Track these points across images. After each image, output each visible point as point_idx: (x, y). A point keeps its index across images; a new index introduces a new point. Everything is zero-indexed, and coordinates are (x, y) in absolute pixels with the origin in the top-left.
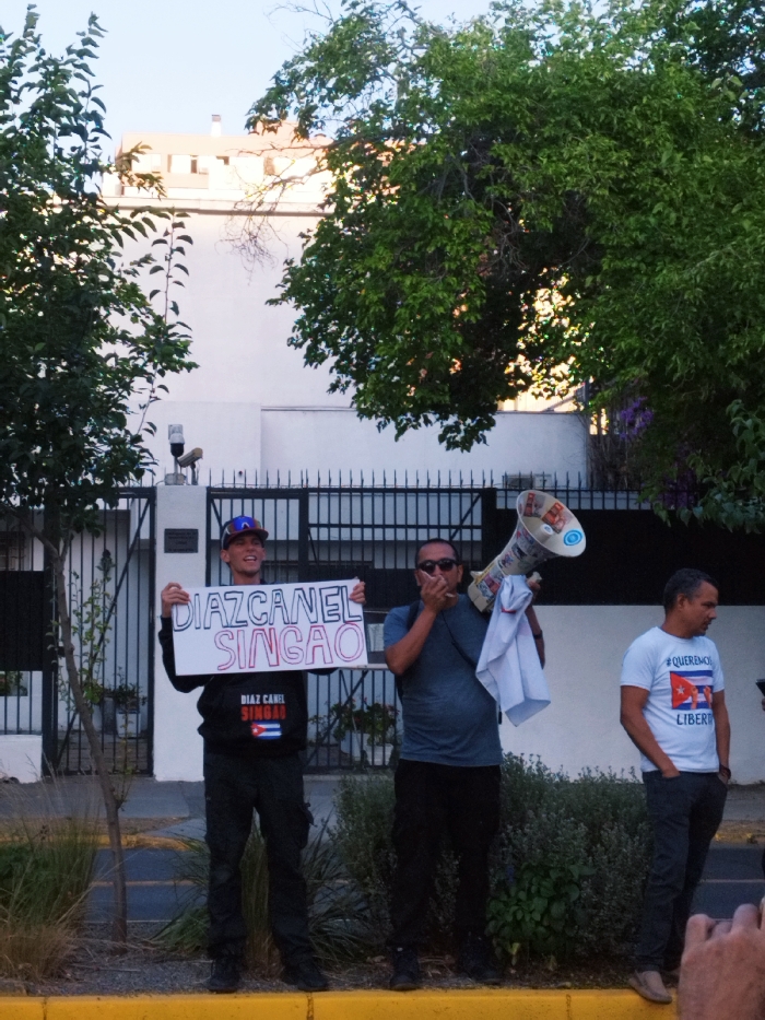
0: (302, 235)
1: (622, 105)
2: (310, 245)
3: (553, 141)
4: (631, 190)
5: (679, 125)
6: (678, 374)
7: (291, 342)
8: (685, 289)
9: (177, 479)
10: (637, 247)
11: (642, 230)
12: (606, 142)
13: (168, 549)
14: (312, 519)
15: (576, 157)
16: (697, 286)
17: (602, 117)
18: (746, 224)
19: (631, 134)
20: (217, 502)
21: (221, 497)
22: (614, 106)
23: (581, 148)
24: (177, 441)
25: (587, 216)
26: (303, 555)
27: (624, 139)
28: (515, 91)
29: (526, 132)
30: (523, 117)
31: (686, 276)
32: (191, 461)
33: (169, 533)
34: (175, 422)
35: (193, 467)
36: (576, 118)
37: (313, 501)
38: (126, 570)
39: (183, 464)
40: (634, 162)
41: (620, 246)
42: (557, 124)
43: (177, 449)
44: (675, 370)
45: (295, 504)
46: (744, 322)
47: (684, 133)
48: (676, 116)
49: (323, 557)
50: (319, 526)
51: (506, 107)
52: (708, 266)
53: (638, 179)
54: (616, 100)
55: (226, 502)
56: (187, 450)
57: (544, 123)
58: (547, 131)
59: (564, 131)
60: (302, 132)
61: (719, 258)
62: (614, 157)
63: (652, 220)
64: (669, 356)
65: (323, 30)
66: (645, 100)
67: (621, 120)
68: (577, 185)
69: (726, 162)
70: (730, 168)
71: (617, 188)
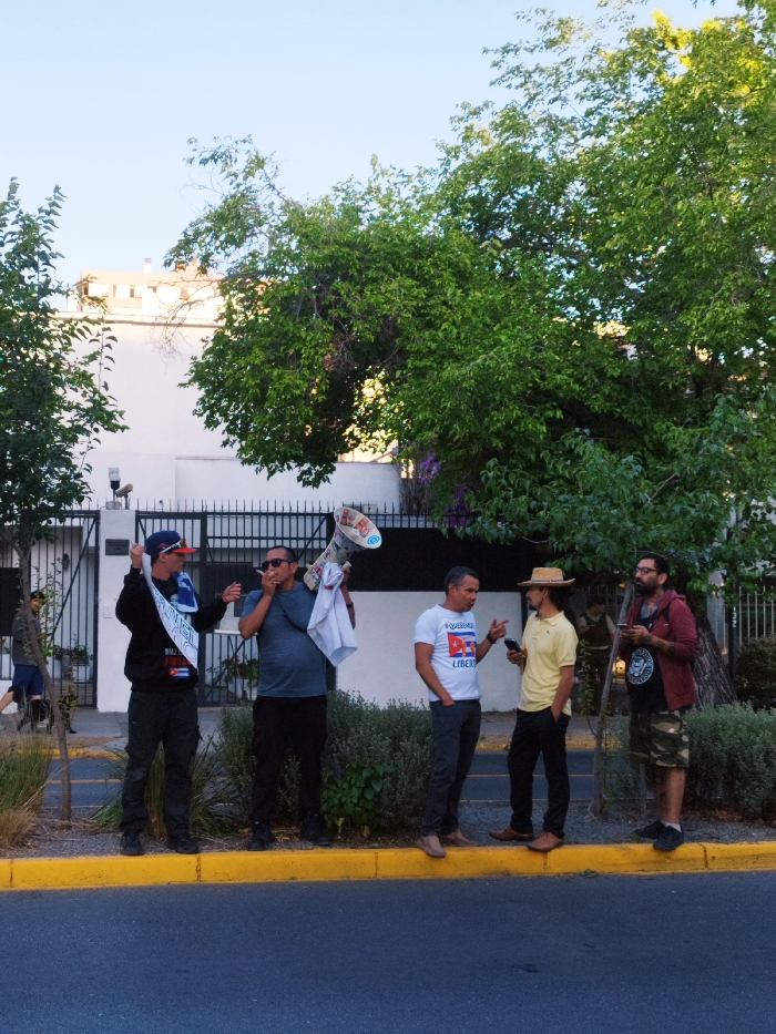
0: (203, 341)
1: (421, 257)
2: (208, 347)
3: (374, 280)
4: (427, 314)
5: (459, 271)
6: (457, 437)
7: (195, 412)
8: (463, 381)
9: (115, 505)
10: (431, 352)
11: (434, 340)
12: (409, 282)
13: (108, 553)
14: (210, 533)
15: (390, 292)
16: (471, 378)
17: (407, 265)
18: (503, 338)
20: (143, 521)
21: (146, 518)
22: (415, 258)
23: (394, 285)
24: (115, 479)
25: (397, 332)
26: (203, 557)
27: (423, 280)
28: (349, 246)
29: (356, 274)
30: (354, 264)
31: (463, 371)
32: (125, 492)
33: (109, 543)
34: (114, 466)
35: (126, 497)
36: (390, 265)
37: (210, 521)
38: (78, 567)
39: (119, 495)
40: (429, 296)
41: (419, 351)
42: (377, 269)
43: (115, 485)
44: (455, 434)
45: (198, 523)
46: (501, 403)
47: (462, 277)
48: (457, 266)
49: (217, 559)
50: (214, 538)
51: (343, 257)
52: (478, 366)
53: (431, 307)
54: (418, 254)
55: (149, 521)
56: (122, 486)
57: (368, 268)
58: (370, 274)
59: (381, 274)
60: (203, 271)
61: (485, 360)
62: (416, 291)
63: (440, 334)
64: (451, 424)
65: (217, 203)
66: (436, 254)
67: (420, 267)
68: (390, 310)
69: (491, 297)
70: (494, 300)
71: (418, 313)
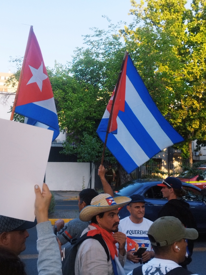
4: (65, 99)
17: (61, 87)
19: (65, 90)
40: (65, 95)
52: (75, 112)
61: (77, 110)
62: (62, 93)
63: (67, 104)
